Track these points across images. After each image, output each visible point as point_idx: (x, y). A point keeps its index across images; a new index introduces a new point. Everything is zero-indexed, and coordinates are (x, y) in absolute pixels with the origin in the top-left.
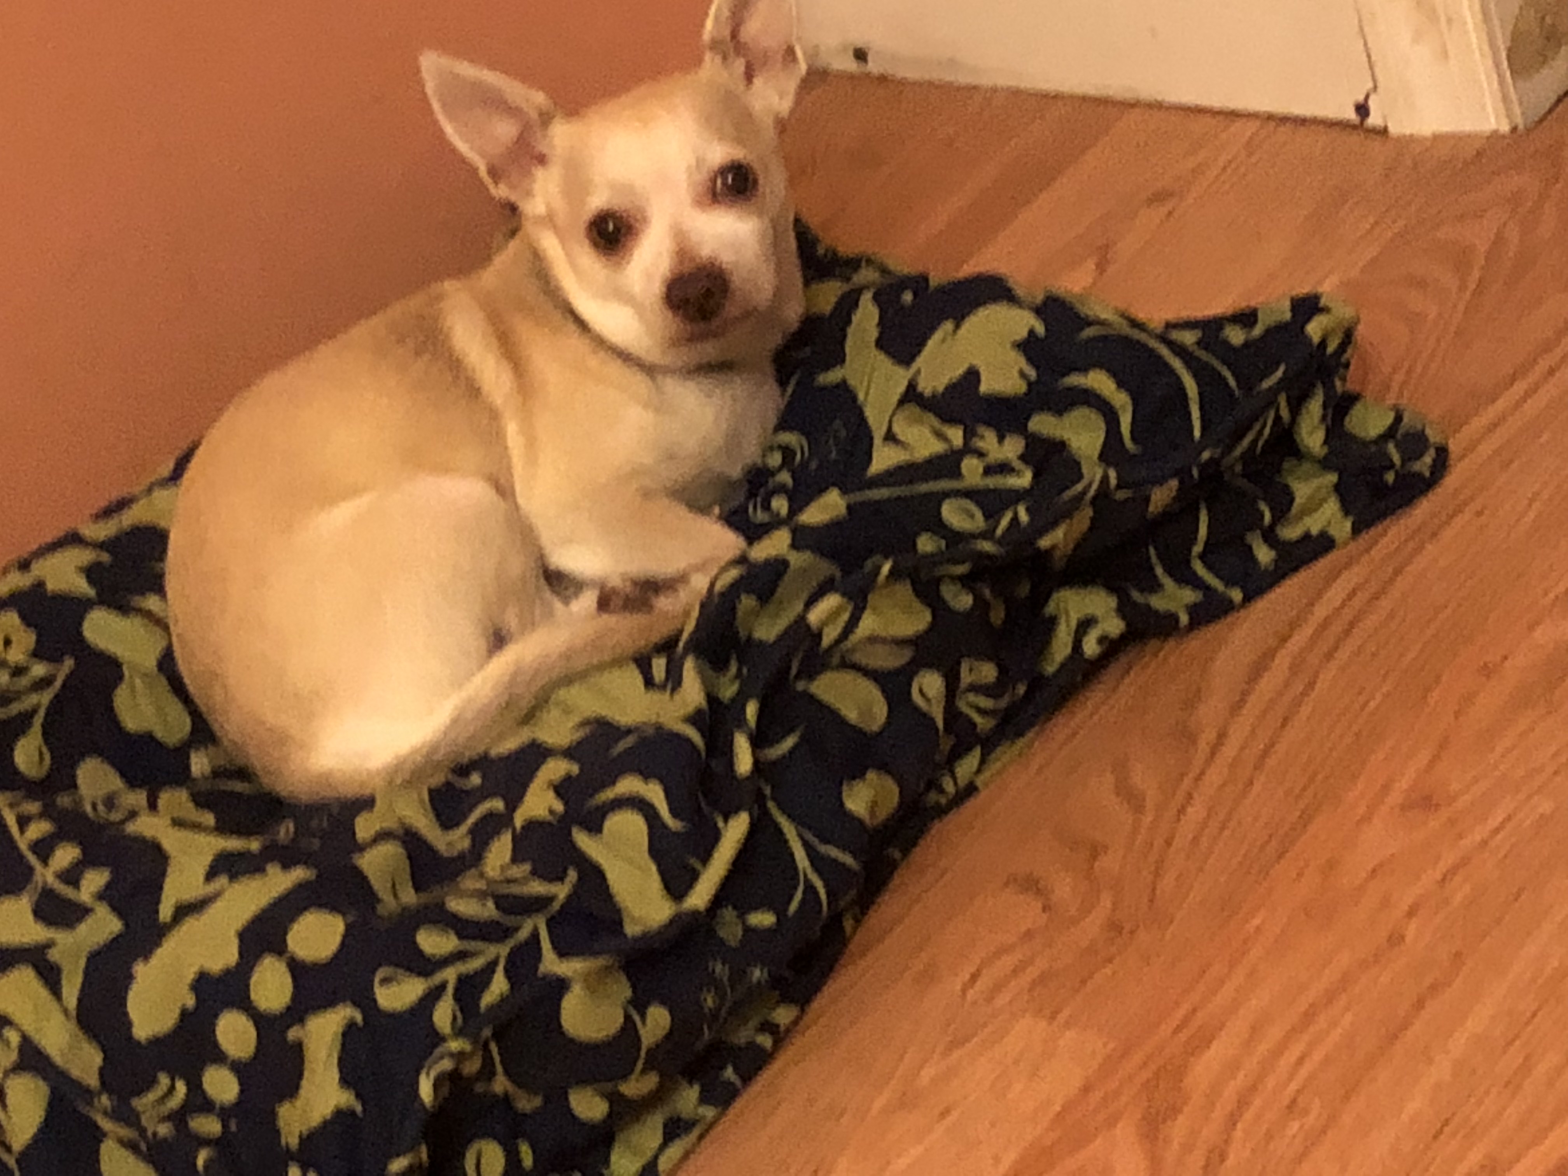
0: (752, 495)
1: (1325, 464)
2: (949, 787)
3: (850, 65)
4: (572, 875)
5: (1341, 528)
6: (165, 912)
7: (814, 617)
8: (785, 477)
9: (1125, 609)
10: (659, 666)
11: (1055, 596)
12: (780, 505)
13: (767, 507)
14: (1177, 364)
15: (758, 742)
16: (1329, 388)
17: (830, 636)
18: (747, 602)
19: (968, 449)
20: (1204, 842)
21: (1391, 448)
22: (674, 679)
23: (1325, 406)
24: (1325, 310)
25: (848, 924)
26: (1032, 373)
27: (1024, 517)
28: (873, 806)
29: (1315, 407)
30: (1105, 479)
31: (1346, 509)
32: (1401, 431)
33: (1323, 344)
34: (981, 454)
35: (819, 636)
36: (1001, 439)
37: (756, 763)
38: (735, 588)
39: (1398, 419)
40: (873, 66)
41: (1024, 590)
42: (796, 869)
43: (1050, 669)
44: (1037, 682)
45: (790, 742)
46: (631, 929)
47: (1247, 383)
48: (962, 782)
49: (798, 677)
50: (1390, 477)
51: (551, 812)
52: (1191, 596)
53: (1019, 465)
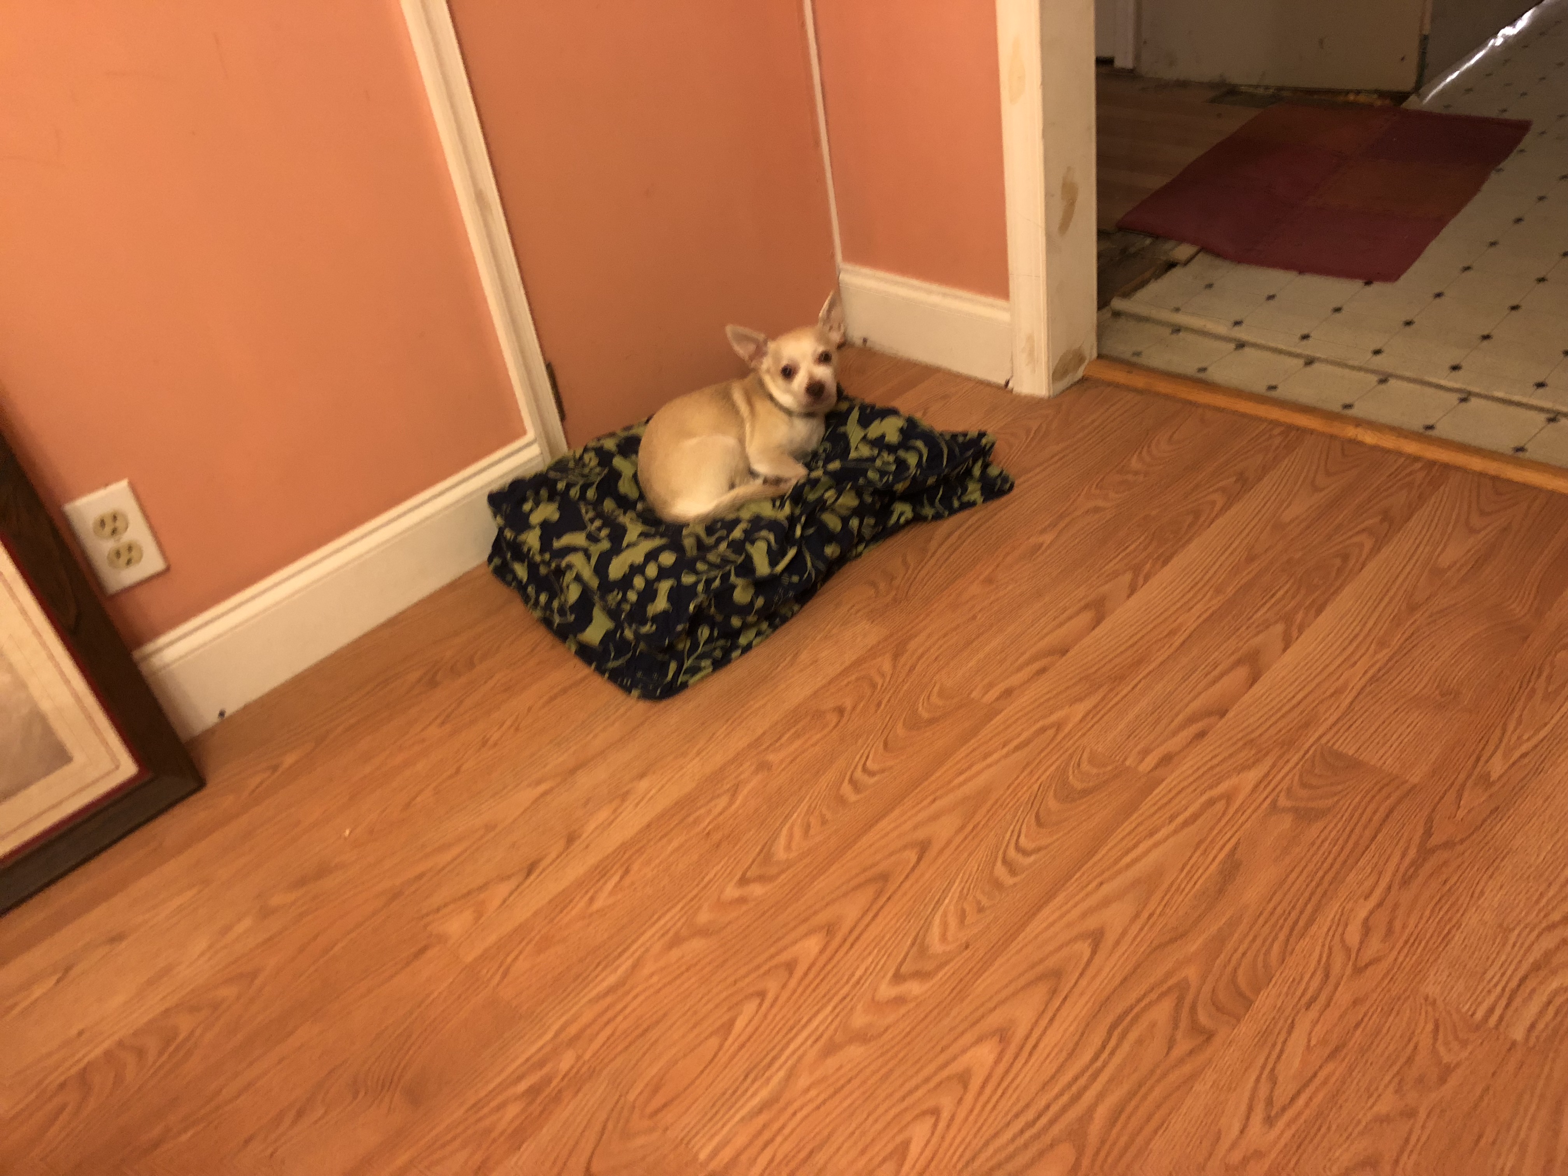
0: (813, 458)
1: (980, 480)
2: (854, 551)
3: (862, 343)
4: (743, 557)
5: (980, 500)
6: (625, 544)
7: (826, 496)
8: (823, 455)
9: (914, 511)
10: (778, 503)
11: (895, 504)
12: (821, 462)
13: (817, 463)
14: (943, 443)
15: (804, 528)
16: (984, 459)
17: (829, 503)
18: (807, 488)
19: (878, 457)
20: (924, 582)
21: (998, 480)
22: (782, 506)
23: (982, 464)
24: (987, 437)
25: (819, 585)
26: (901, 438)
27: (891, 479)
28: (832, 554)
29: (979, 463)
30: (916, 472)
31: (982, 495)
32: (1002, 476)
33: (985, 446)
34: (882, 459)
35: (827, 500)
36: (889, 455)
37: (802, 534)
38: (804, 485)
39: (1002, 472)
40: (868, 345)
41: (886, 500)
42: (807, 567)
43: (889, 525)
44: (886, 527)
45: (812, 530)
46: (758, 574)
47: (962, 453)
48: (858, 552)
49: (818, 513)
51: (740, 537)
52: (934, 511)
53: (892, 464)
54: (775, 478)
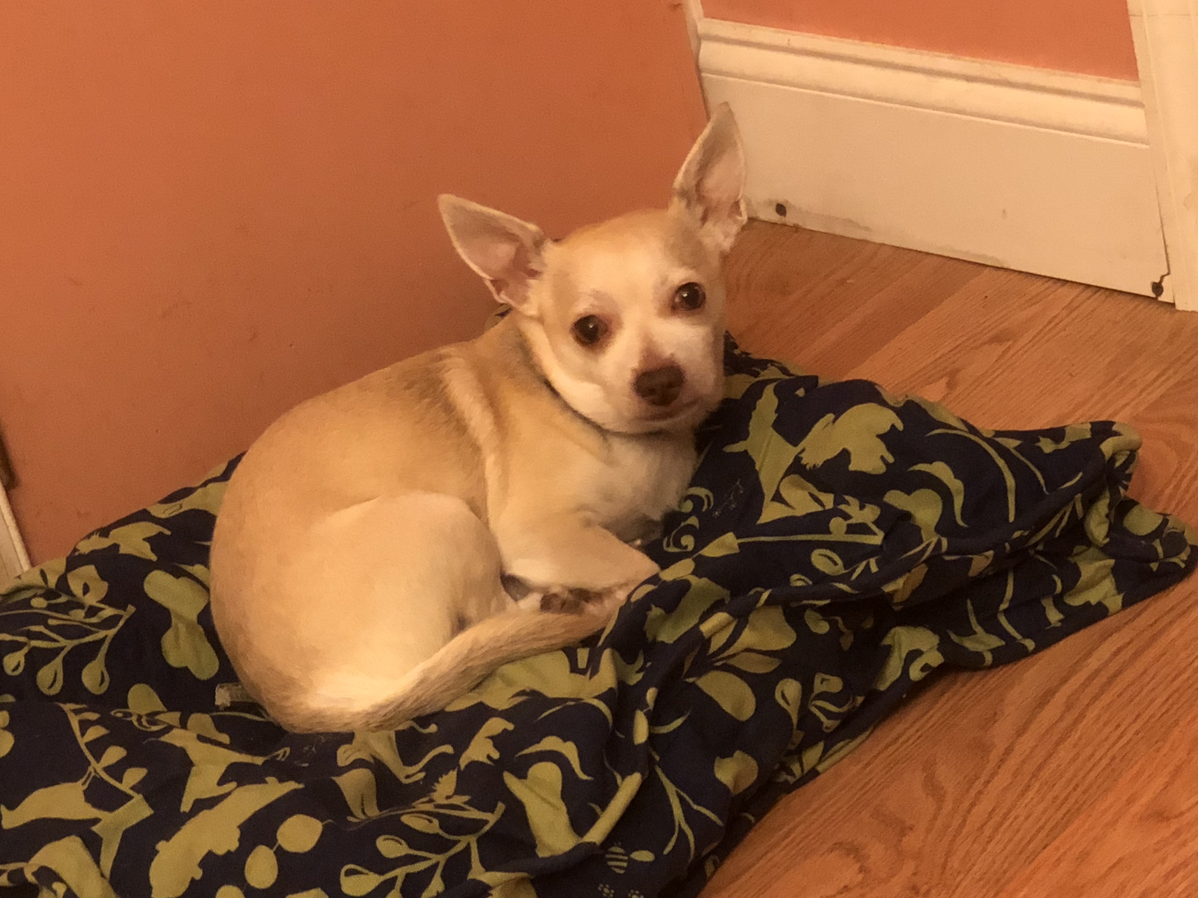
0: (666, 532)
1: (1106, 551)
2: (796, 768)
3: (774, 217)
4: (501, 807)
5: (1115, 602)
6: (186, 806)
7: (706, 628)
8: (693, 521)
9: (945, 646)
10: (583, 655)
11: (893, 631)
12: (688, 541)
13: (677, 544)
14: (1001, 463)
15: (654, 720)
16: (1115, 493)
17: (717, 643)
18: (656, 612)
19: (836, 512)
20: (987, 832)
21: (1157, 544)
22: (593, 667)
23: (1110, 506)
24: (1116, 434)
25: (709, 868)
26: (891, 459)
27: (874, 568)
28: (736, 780)
29: (1102, 506)
30: (939, 544)
31: (1119, 589)
32: (1166, 531)
33: (1113, 459)
34: (846, 516)
35: (709, 640)
36: (862, 507)
37: (651, 735)
39: (1165, 522)
40: (790, 219)
41: (868, 624)
42: (673, 821)
43: (883, 688)
44: (873, 695)
45: (678, 722)
46: (542, 853)
47: (1053, 483)
48: (807, 768)
49: (689, 675)
50: (1154, 566)
51: (489, 757)
52: (996, 642)
53: (874, 528)
54: (571, 591)
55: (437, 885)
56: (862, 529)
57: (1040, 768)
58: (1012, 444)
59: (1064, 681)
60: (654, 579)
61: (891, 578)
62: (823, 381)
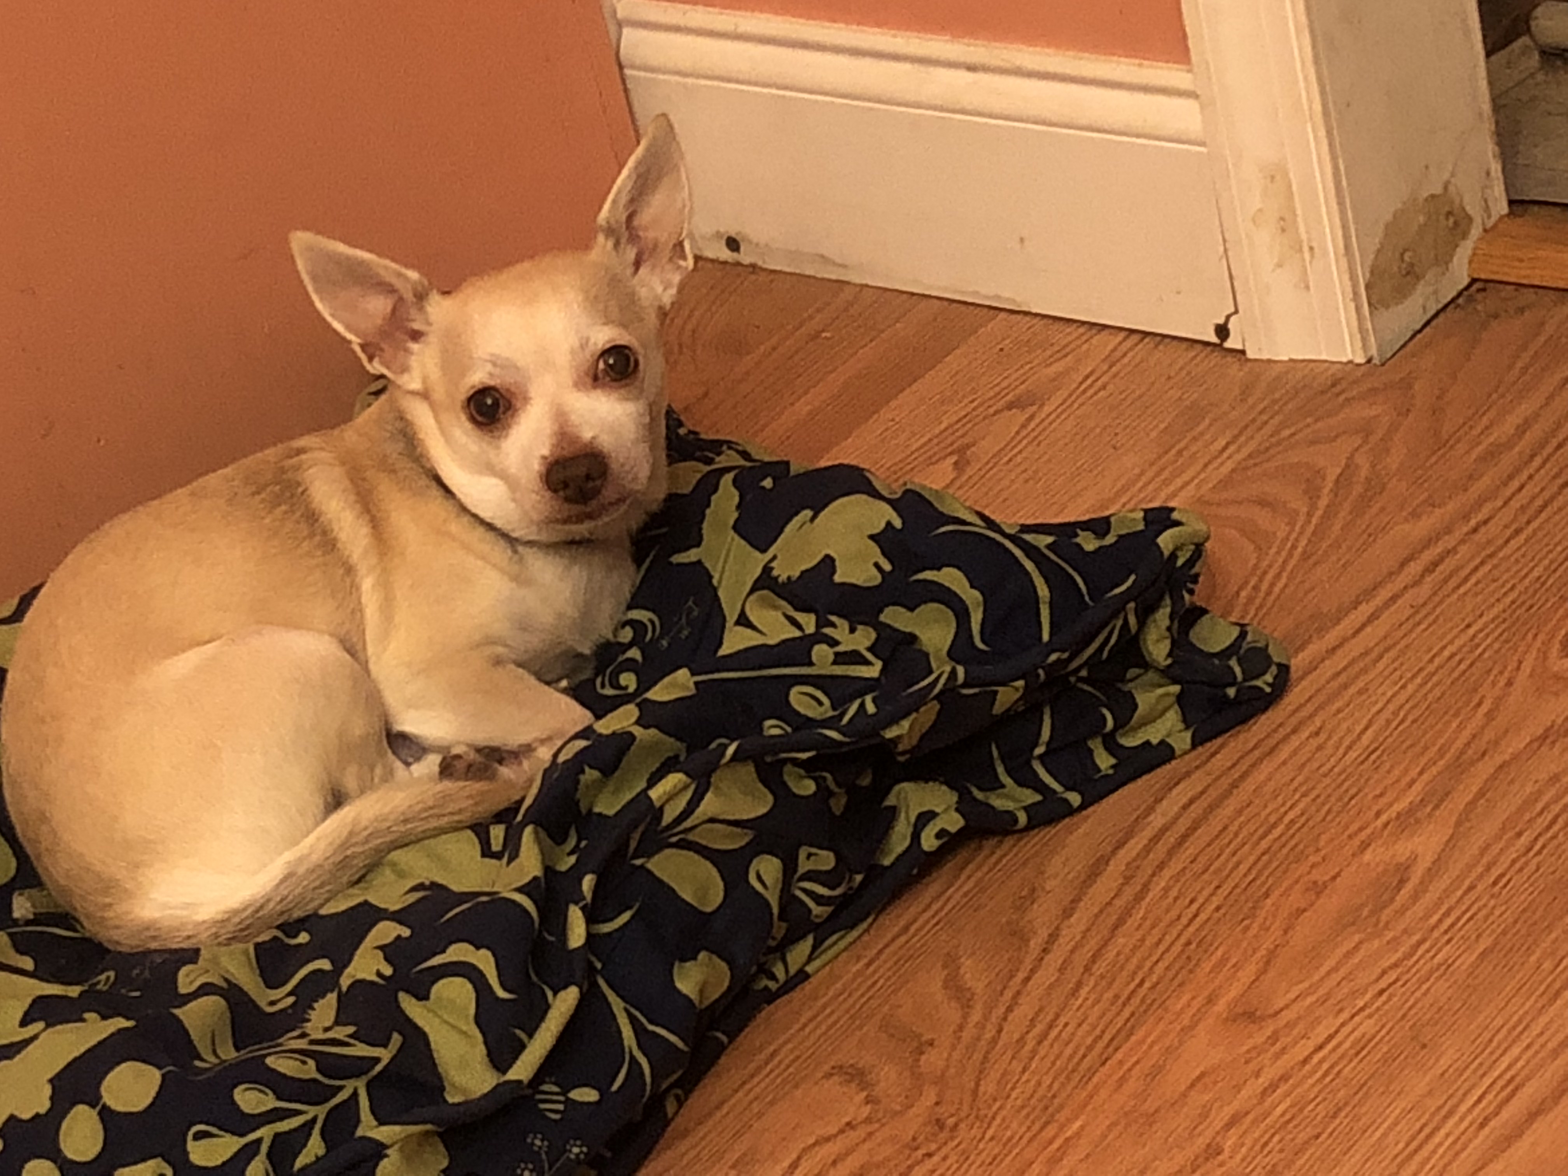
0: (599, 671)
1: (1169, 675)
2: (779, 971)
3: (726, 254)
4: (396, 1039)
5: (1182, 740)
7: (655, 794)
8: (634, 653)
9: (966, 804)
10: (497, 833)
11: (897, 788)
12: (628, 680)
13: (615, 684)
14: (1029, 566)
15: (592, 917)
16: (1177, 600)
17: (671, 813)
18: (590, 775)
19: (819, 638)
20: (1030, 1045)
21: (1233, 663)
22: (511, 849)
23: (1172, 617)
24: (1178, 523)
25: (670, 1107)
26: (887, 567)
27: (871, 708)
28: (702, 990)
29: (1162, 616)
30: (953, 673)
31: (1187, 723)
32: (1245, 646)
33: (1173, 556)
34: (833, 643)
35: (661, 809)
36: (852, 630)
37: (590, 936)
38: (580, 761)
39: (1243, 635)
40: (745, 257)
41: (866, 781)
42: (622, 1045)
43: (887, 862)
44: (874, 871)
45: (626, 917)
46: (452, 1098)
47: (1097, 590)
48: (792, 971)
49: (635, 856)
50: (1231, 692)
51: (379, 974)
52: (1031, 797)
53: (869, 656)
54: (479, 750)
55: (315, 1147)
56: (853, 657)
57: (1094, 959)
58: (1043, 541)
59: (1120, 845)
60: (586, 733)
61: (895, 720)
62: (794, 469)
